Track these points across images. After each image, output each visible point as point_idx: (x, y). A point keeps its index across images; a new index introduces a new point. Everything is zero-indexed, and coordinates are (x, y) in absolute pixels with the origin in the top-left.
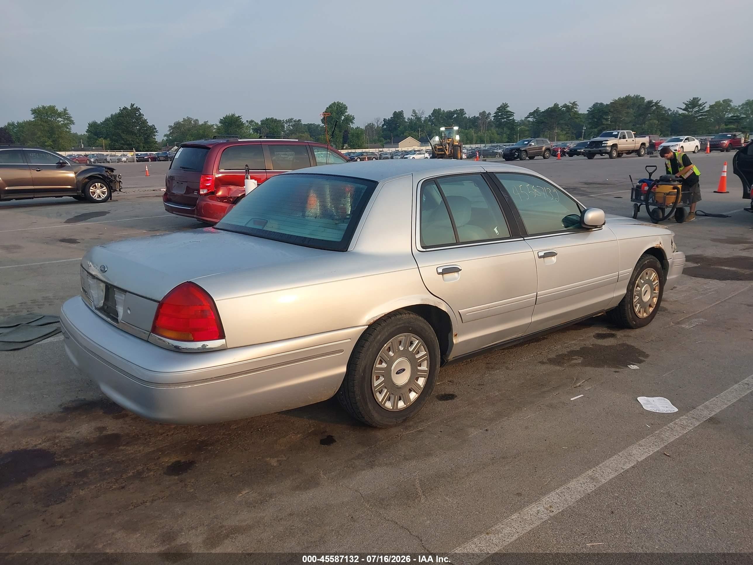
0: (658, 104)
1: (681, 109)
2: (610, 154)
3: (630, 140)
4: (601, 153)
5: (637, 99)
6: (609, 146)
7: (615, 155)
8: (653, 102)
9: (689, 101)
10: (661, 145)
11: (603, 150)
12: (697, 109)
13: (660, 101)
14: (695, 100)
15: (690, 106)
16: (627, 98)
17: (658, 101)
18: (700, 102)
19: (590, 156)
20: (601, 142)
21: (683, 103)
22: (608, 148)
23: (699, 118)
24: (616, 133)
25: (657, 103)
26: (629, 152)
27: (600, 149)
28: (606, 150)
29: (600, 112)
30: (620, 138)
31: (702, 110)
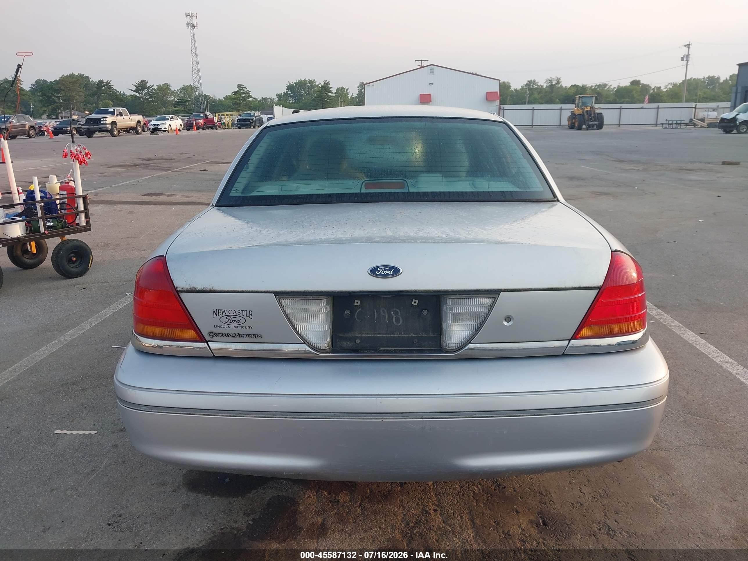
0: (110, 85)
1: (132, 90)
2: (111, 132)
3: (126, 118)
4: (101, 130)
5: (82, 78)
6: (108, 124)
7: (116, 133)
8: (104, 82)
9: (138, 83)
10: (150, 123)
11: (103, 128)
12: (147, 92)
13: (110, 81)
14: (143, 82)
15: (139, 88)
16: (72, 76)
17: (108, 81)
18: (148, 85)
19: (90, 134)
20: (99, 119)
21: (133, 84)
22: (108, 126)
23: (150, 99)
24: (112, 110)
25: (108, 83)
26: (128, 130)
27: (99, 126)
28: (106, 128)
29: (50, 89)
30: (117, 116)
31: (151, 92)
